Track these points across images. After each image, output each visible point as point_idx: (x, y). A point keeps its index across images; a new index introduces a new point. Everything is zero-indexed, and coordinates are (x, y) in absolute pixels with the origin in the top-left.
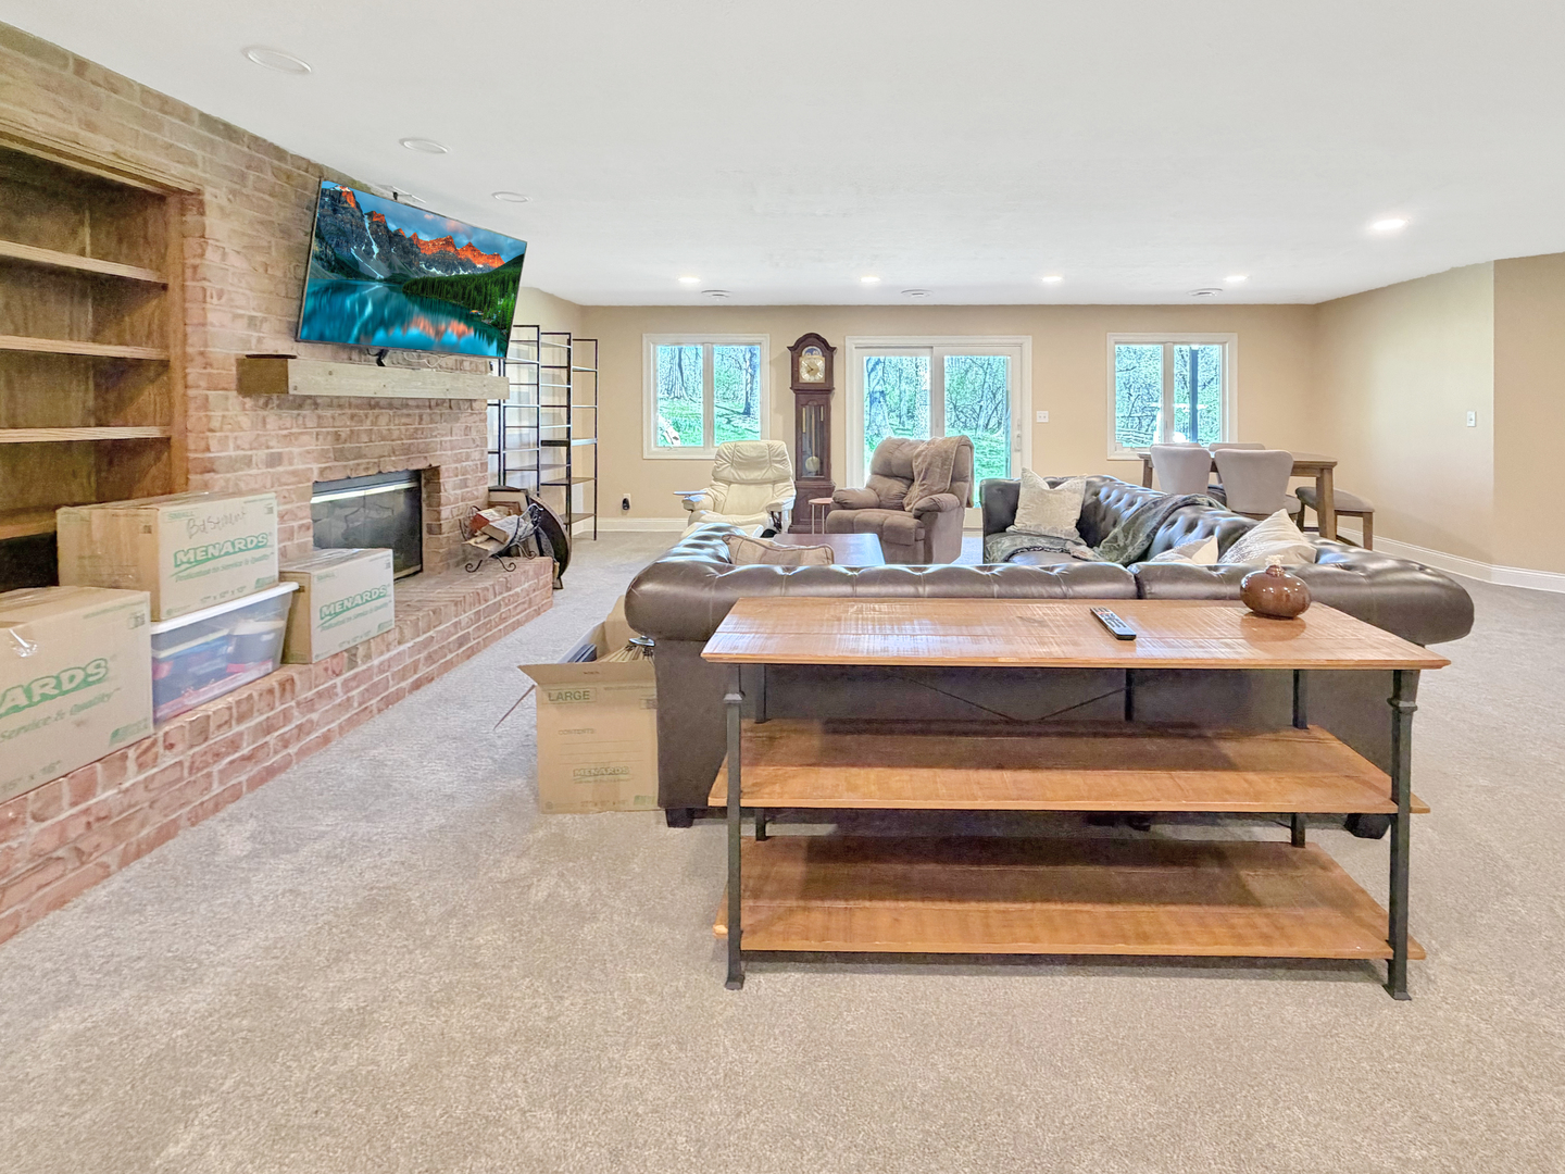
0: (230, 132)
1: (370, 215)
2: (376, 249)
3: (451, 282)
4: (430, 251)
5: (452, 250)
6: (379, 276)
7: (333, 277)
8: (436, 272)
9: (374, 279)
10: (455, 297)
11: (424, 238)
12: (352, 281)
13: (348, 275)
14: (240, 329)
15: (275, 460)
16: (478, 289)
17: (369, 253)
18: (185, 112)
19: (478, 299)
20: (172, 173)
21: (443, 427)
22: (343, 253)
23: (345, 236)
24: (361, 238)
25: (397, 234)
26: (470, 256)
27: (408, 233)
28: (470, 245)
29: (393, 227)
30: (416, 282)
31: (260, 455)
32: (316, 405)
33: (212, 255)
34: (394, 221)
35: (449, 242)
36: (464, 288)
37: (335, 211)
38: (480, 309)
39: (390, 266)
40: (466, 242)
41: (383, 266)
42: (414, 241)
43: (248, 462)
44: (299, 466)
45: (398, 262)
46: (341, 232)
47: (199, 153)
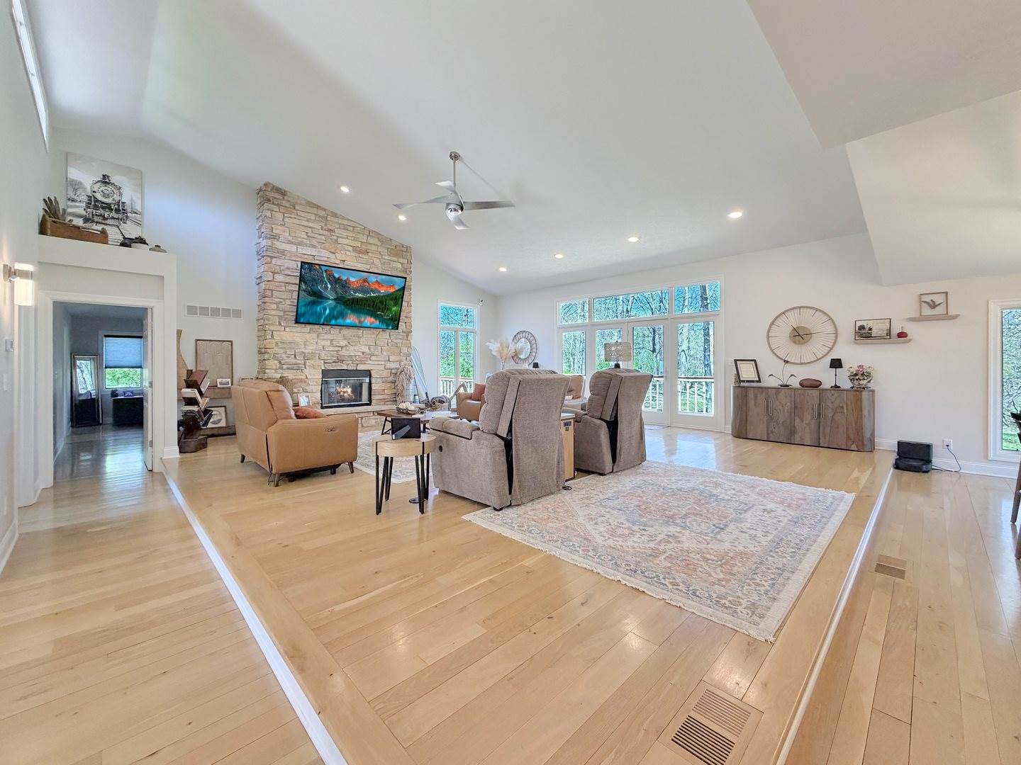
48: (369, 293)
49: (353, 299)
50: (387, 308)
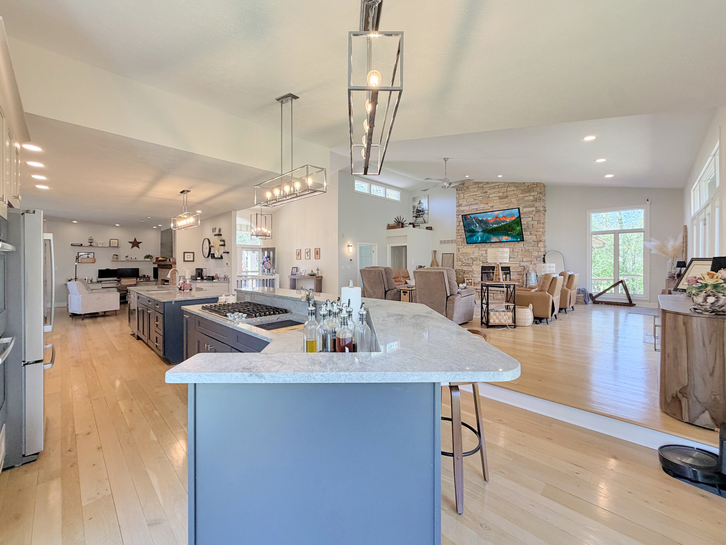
48: (500, 223)
49: (493, 229)
50: (513, 229)
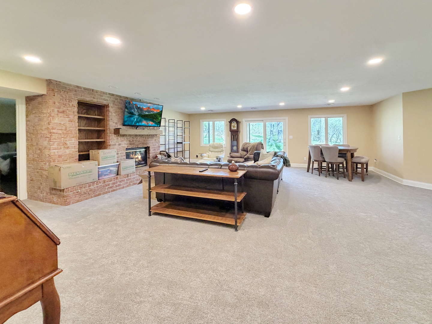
0: (113, 95)
1: (135, 105)
2: (136, 110)
3: (150, 115)
4: (145, 110)
5: (150, 109)
6: (137, 114)
7: (130, 115)
8: (147, 113)
9: (136, 115)
10: (150, 117)
11: (144, 107)
12: (132, 115)
13: (132, 114)
14: (114, 124)
15: (120, 145)
16: (155, 116)
17: (135, 111)
18: (106, 93)
19: (155, 118)
20: (105, 103)
21: (150, 139)
22: (131, 111)
23: (131, 108)
24: (134, 108)
25: (139, 107)
26: (153, 110)
27: (141, 107)
28: (153, 108)
29: (139, 106)
30: (143, 115)
31: (117, 144)
32: (126, 136)
33: (110, 114)
34: (139, 105)
35: (149, 108)
36: (152, 116)
37: (129, 105)
38: (155, 119)
39: (139, 113)
40: (152, 108)
41: (137, 113)
42: (142, 108)
43: (115, 145)
44: (123, 145)
45: (140, 112)
46: (130, 108)
47: (108, 99)
